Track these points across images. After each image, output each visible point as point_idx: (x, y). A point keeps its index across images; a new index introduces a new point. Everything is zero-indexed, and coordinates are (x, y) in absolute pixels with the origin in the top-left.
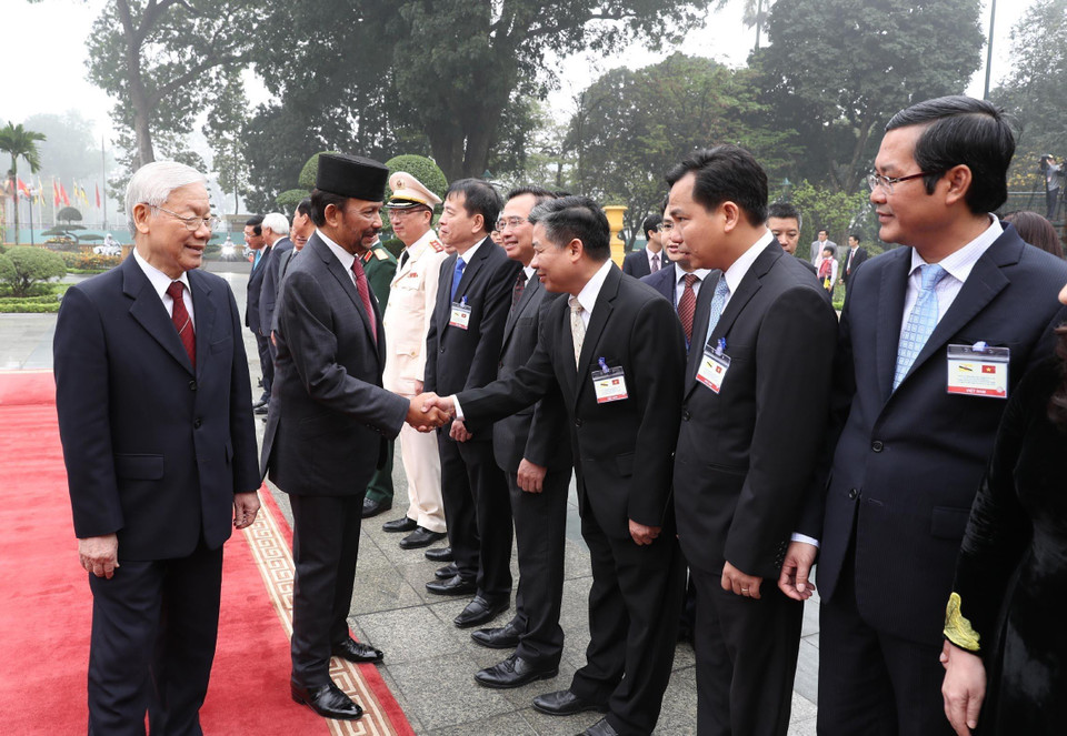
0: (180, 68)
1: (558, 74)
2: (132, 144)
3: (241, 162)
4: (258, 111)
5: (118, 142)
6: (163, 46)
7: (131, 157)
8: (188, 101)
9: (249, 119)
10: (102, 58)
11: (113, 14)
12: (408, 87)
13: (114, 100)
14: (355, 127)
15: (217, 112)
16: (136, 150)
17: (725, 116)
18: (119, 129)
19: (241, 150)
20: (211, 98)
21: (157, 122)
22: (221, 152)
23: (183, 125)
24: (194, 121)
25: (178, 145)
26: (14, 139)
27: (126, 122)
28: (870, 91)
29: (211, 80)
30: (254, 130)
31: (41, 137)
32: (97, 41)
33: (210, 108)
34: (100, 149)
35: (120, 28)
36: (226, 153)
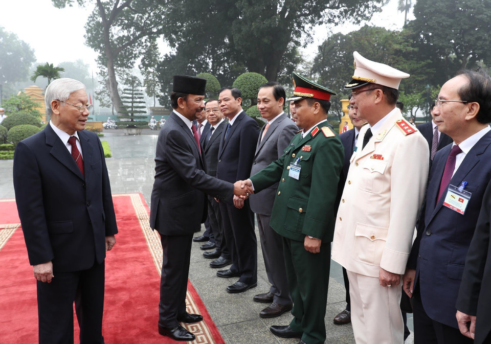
0: (128, 37)
1: (312, 35)
2: (106, 74)
3: (157, 82)
4: (165, 57)
5: (99, 73)
6: (120, 27)
7: (105, 80)
8: (132, 53)
9: (160, 62)
10: (92, 34)
11: (97, 13)
12: (239, 42)
13: (97, 54)
14: (210, 64)
15: (146, 58)
16: (108, 77)
17: (395, 54)
18: (100, 67)
19: (157, 76)
20: (143, 52)
21: (118, 64)
22: (147, 77)
23: (129, 64)
24: (135, 62)
25: (127, 74)
26: (49, 71)
27: (103, 64)
28: (470, 39)
29: (142, 43)
30: (162, 66)
31: (62, 70)
32: (90, 26)
33: (142, 57)
34: (91, 78)
35: (100, 20)
36: (149, 78)
